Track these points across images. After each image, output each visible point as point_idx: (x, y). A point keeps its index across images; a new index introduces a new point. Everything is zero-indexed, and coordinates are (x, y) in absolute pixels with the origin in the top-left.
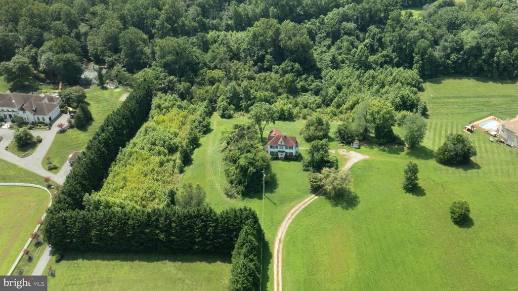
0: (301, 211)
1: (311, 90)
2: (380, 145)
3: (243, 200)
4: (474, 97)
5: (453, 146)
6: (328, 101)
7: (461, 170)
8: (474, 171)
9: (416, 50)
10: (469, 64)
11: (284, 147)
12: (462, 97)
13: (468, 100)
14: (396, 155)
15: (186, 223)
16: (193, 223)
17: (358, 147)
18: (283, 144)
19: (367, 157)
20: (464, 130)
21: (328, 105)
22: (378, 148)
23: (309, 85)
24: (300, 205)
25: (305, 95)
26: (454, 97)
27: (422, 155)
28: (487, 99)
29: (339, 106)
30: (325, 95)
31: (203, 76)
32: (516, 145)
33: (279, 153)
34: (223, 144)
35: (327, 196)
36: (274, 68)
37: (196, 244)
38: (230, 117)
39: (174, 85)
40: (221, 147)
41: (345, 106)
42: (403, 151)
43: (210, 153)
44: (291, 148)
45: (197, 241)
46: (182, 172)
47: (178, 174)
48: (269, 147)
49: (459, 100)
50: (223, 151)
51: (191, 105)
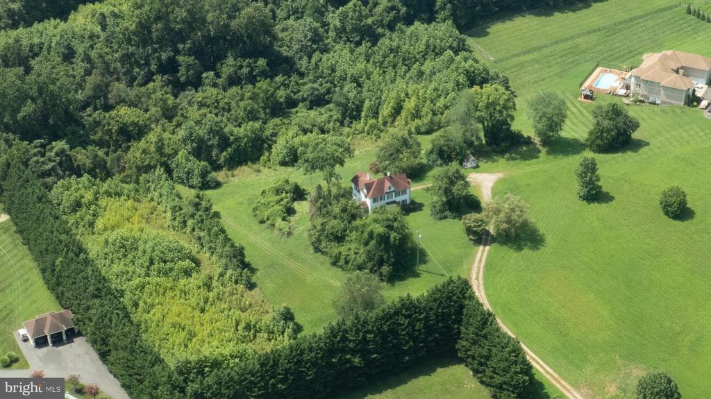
0: (484, 273)
1: (304, 100)
2: (502, 153)
3: (393, 286)
4: (551, 44)
5: (612, 122)
6: (352, 112)
7: (629, 153)
8: (646, 149)
11: (394, 194)
12: (535, 50)
13: (546, 51)
14: (535, 160)
15: (385, 328)
16: (395, 323)
17: (475, 165)
18: (392, 189)
19: (500, 175)
20: (579, 99)
21: (357, 117)
22: (503, 157)
23: (295, 93)
24: (476, 264)
25: (297, 112)
26: (524, 53)
27: (569, 149)
28: (570, 42)
29: (376, 114)
30: (344, 101)
31: (104, 126)
32: (665, 99)
33: (386, 205)
34: (279, 223)
35: (499, 242)
36: (207, 78)
37: (405, 353)
38: (218, 185)
39: (69, 158)
40: (281, 230)
41: (385, 111)
42: (539, 151)
43: (268, 245)
44: (404, 192)
45: (406, 348)
46: (251, 286)
47: (249, 292)
48: (368, 202)
49: (534, 55)
50: (289, 234)
51: (124, 185)
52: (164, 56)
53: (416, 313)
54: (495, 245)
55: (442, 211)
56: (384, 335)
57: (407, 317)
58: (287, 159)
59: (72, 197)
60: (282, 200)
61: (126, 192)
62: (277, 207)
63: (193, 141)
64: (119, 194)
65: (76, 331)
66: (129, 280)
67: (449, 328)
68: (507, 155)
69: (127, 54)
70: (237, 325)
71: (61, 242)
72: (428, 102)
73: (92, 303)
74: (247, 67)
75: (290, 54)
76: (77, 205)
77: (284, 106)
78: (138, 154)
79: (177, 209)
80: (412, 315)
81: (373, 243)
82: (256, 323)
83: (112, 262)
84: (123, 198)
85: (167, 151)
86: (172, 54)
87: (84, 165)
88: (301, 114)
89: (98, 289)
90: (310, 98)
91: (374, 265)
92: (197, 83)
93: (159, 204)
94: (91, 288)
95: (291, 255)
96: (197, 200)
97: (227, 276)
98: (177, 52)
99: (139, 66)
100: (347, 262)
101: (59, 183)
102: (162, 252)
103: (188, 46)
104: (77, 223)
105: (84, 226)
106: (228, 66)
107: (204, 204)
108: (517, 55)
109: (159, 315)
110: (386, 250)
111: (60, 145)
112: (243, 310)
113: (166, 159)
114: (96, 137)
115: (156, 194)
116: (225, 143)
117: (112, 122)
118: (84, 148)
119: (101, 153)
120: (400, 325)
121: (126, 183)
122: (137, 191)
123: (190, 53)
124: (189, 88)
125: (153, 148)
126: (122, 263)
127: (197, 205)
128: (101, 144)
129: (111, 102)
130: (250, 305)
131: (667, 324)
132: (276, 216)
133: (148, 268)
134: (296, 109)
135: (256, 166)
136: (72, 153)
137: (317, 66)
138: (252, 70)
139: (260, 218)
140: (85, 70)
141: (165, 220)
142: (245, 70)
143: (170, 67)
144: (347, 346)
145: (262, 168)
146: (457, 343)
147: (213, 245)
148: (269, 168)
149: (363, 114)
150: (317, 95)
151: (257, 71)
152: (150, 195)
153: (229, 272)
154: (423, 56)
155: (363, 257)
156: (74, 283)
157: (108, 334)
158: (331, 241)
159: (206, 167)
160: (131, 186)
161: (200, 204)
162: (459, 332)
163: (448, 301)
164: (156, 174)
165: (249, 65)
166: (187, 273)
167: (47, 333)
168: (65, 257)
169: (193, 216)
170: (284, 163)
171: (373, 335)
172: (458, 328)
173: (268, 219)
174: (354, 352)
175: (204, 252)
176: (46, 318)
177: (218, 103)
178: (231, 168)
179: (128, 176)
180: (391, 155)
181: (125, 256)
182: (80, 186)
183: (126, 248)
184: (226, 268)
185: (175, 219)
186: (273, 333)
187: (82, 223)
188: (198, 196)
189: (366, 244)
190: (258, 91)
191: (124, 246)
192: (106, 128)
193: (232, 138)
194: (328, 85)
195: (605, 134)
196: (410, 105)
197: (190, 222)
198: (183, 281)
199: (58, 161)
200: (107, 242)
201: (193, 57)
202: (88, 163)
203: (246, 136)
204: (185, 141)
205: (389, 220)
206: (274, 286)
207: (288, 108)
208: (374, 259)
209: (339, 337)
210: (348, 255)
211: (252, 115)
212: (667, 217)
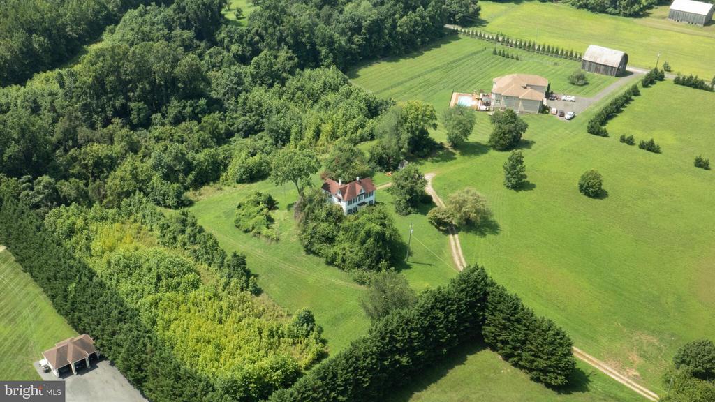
1: (238, 131)
2: (425, 157)
4: (409, 80)
6: (283, 136)
9: (318, 41)
10: (374, 44)
11: (364, 196)
13: (407, 85)
18: (363, 192)
19: (433, 174)
21: (287, 140)
22: (427, 160)
23: (231, 126)
25: (235, 141)
26: (392, 87)
28: (421, 78)
30: (276, 128)
31: (81, 161)
32: (523, 110)
33: (358, 207)
34: (264, 231)
35: (463, 231)
36: (156, 118)
37: (444, 345)
38: (191, 203)
39: (55, 190)
40: (269, 237)
41: (309, 134)
42: (454, 154)
43: (259, 252)
44: (371, 194)
45: (443, 341)
46: (258, 292)
47: (256, 298)
48: (344, 205)
49: (400, 88)
50: (278, 240)
51: (107, 210)
52: (118, 103)
53: (448, 305)
54: (461, 233)
55: (406, 208)
56: (425, 330)
57: (442, 309)
58: (244, 177)
59: (66, 224)
60: (262, 210)
61: (110, 216)
62: (259, 217)
63: (162, 167)
64: (104, 218)
65: (98, 355)
66: (140, 298)
67: (475, 315)
68: (429, 159)
69: (86, 103)
70: (260, 333)
71: (71, 267)
72: (341, 125)
73: (118, 328)
74: (190, 106)
75: (219, 96)
76: (71, 232)
77: (224, 137)
78: (117, 182)
79: (165, 226)
80: (445, 307)
81: (371, 241)
82: (278, 328)
83: (118, 281)
84: (109, 221)
85: (141, 177)
86: (124, 101)
87: (70, 195)
88: (239, 142)
89: (120, 312)
90: (245, 129)
91: (372, 262)
92: (146, 124)
93: (142, 224)
94: (115, 312)
95: (285, 259)
96: (183, 217)
97: (232, 284)
98: (128, 99)
99: (97, 113)
100: (344, 261)
101: (51, 213)
102: (167, 268)
103: (137, 93)
104: (74, 248)
105: (80, 250)
106: (174, 107)
107: (190, 220)
108: (388, 89)
109: (179, 331)
110: (384, 246)
111: (45, 179)
112: (259, 316)
113: (141, 184)
114: (75, 171)
115: (139, 216)
116: (189, 167)
117: (88, 157)
118: (67, 181)
119: (81, 184)
120: (437, 318)
121: (108, 208)
122: (120, 214)
123: (139, 99)
124: (141, 128)
125: (129, 176)
126: (129, 282)
127: (184, 222)
128: (79, 176)
129: (81, 142)
130: (264, 310)
131: (644, 289)
132: (261, 225)
133: (156, 284)
134: (233, 139)
135: (217, 185)
136: (58, 185)
137: (245, 104)
138: (194, 109)
139: (244, 228)
140: (53, 119)
141: (152, 238)
142: (189, 110)
143: (123, 112)
144: (394, 346)
145: (223, 187)
146: (484, 330)
147: (210, 257)
148: (229, 186)
149: (292, 137)
150: (250, 126)
151: (199, 109)
152: (132, 217)
153: (234, 281)
154: (322, 92)
155: (361, 254)
156: (92, 308)
157: (142, 360)
158: (322, 242)
159: (180, 188)
160: (114, 211)
161: (186, 220)
162: (485, 318)
163: (474, 290)
164: (137, 198)
165: (191, 105)
166: (195, 285)
167: (71, 361)
168: (79, 282)
169: (183, 232)
170: (241, 181)
171: (417, 333)
172: (484, 315)
173: (253, 228)
174: (401, 352)
175: (200, 263)
176: (67, 346)
177: (172, 136)
178: (196, 189)
179: (109, 202)
180: (343, 164)
181: (130, 275)
182: (70, 213)
183: (130, 267)
184: (230, 276)
185: (164, 236)
186: (298, 337)
187: (78, 247)
188: (183, 214)
189: (363, 242)
190: (205, 124)
191: (127, 266)
192: (83, 162)
193: (195, 162)
194: (257, 117)
195: (507, 135)
196: (327, 128)
197: (180, 238)
198: (193, 294)
199: (46, 193)
200: (109, 263)
201: (143, 102)
202: (73, 194)
203: (206, 160)
204: (155, 167)
205: (381, 219)
206: (280, 290)
207: (227, 138)
208: (372, 255)
209: (387, 339)
210: (344, 254)
211: (204, 144)
212: (587, 197)
